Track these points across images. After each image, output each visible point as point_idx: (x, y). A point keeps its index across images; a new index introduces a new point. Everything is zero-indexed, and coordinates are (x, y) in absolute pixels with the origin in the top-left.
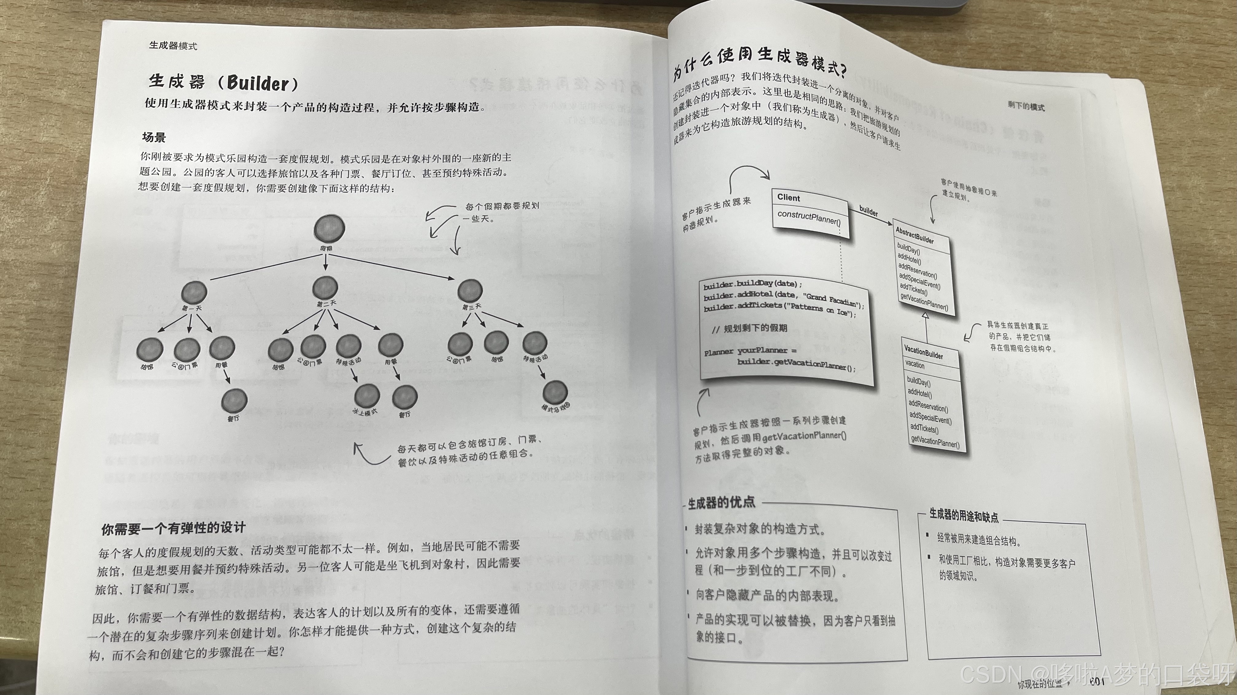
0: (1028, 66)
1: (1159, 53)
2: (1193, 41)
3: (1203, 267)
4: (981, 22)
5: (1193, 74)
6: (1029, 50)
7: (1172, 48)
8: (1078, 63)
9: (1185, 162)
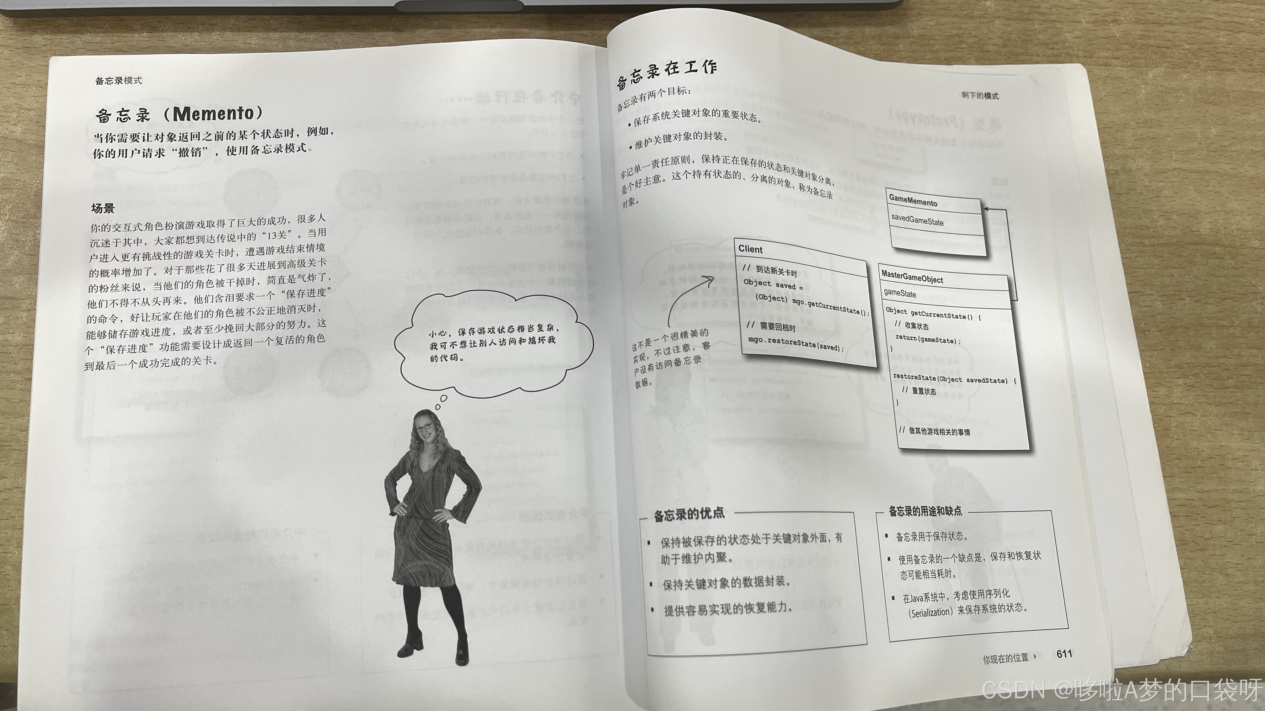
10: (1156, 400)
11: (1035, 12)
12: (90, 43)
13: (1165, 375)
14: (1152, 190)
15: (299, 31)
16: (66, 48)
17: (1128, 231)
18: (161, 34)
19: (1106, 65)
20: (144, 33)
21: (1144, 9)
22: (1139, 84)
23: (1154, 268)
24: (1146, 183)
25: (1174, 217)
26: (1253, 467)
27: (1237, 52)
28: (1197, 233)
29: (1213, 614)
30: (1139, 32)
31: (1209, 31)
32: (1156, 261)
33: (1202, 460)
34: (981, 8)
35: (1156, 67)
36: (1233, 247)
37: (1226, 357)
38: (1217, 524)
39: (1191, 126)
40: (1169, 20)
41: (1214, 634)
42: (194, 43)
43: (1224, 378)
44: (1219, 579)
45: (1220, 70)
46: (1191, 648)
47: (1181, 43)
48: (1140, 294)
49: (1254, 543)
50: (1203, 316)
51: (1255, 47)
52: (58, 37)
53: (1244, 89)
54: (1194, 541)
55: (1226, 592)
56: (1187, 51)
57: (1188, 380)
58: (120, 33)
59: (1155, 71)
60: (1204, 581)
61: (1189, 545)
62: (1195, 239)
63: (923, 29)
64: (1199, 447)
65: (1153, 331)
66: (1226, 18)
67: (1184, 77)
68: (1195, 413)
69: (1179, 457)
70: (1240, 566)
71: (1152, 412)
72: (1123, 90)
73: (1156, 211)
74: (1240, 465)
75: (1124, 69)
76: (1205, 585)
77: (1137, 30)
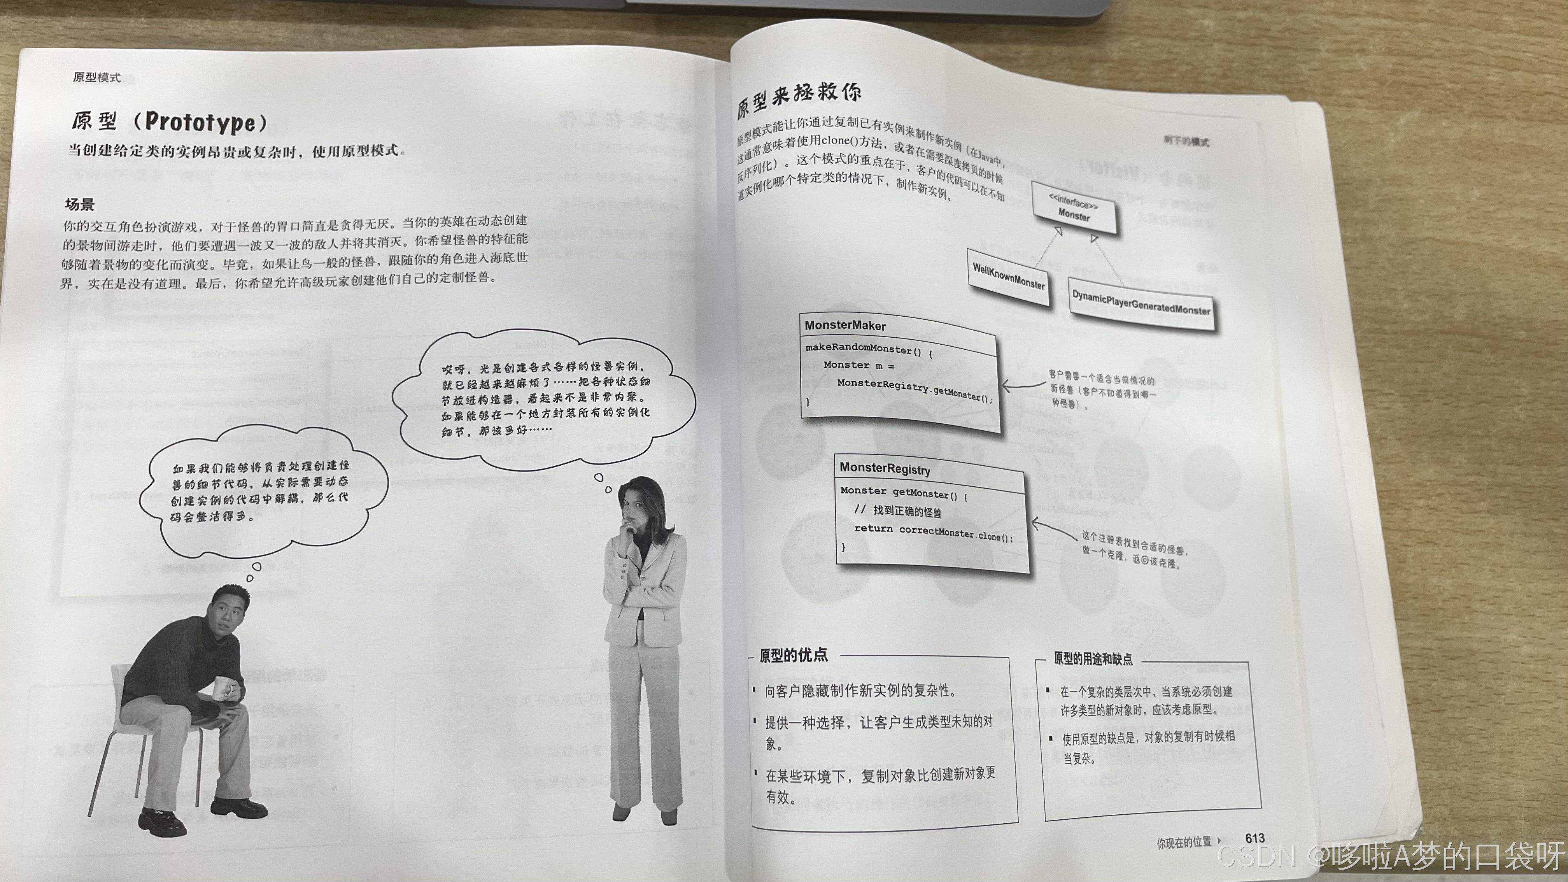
0: (1182, 88)
1: (1345, 69)
2: (1389, 52)
3: (1389, 336)
4: (1125, 33)
5: (1387, 95)
6: (1184, 68)
7: (1361, 62)
8: (1243, 84)
9: (1372, 207)
10: (1391, 525)
11: (1264, 36)
12: (73, 29)
13: (1403, 495)
14: (1398, 264)
15: (340, 22)
16: (42, 33)
17: (1366, 314)
18: (163, 20)
19: (1348, 105)
20: (140, 18)
21: (1398, 37)
22: (1387, 132)
23: (1395, 361)
24: (1391, 256)
25: (1422, 298)
26: (1506, 611)
27: (1510, 95)
28: (1448, 319)
29: (1449, 790)
30: (1390, 66)
31: (1477, 67)
32: (1398, 353)
33: (1444, 601)
34: (1196, 28)
35: (1409, 110)
36: (1493, 339)
37: (1478, 474)
38: (1458, 680)
39: (1448, 185)
40: (1428, 52)
41: (1450, 814)
42: (205, 33)
43: (1475, 500)
44: (1458, 747)
45: (1489, 117)
46: (1421, 831)
47: (1442, 82)
48: (1376, 393)
49: (1503, 704)
50: (1452, 422)
51: (1532, 90)
52: (33, 20)
53: (1516, 142)
54: (1429, 700)
55: (1466, 764)
56: (1448, 92)
57: (1430, 502)
58: (111, 16)
59: (1408, 115)
60: (1440, 750)
61: (1423, 704)
62: (1447, 326)
63: (1124, 51)
64: (1440, 584)
65: (1391, 440)
66: (1499, 52)
67: (1444, 124)
68: (1438, 542)
69: (1416, 596)
70: (1484, 732)
71: (1385, 539)
72: (1368, 138)
73: (1402, 290)
74: (1489, 608)
75: (1371, 112)
76: (1440, 754)
77: (1389, 63)
